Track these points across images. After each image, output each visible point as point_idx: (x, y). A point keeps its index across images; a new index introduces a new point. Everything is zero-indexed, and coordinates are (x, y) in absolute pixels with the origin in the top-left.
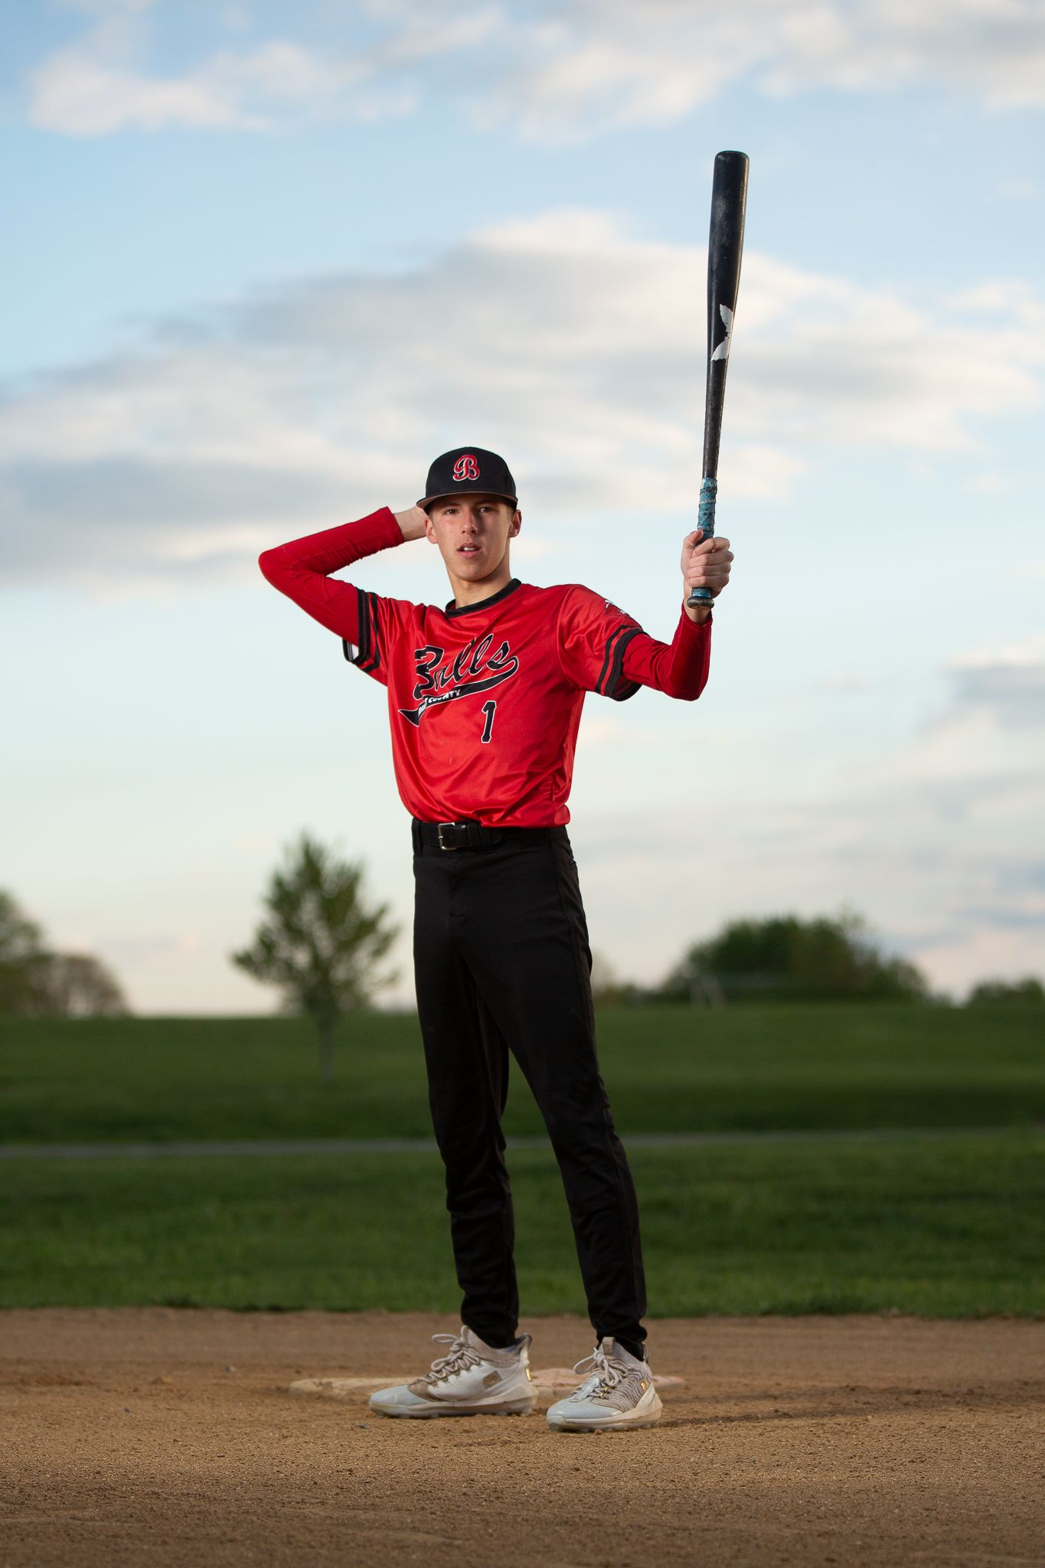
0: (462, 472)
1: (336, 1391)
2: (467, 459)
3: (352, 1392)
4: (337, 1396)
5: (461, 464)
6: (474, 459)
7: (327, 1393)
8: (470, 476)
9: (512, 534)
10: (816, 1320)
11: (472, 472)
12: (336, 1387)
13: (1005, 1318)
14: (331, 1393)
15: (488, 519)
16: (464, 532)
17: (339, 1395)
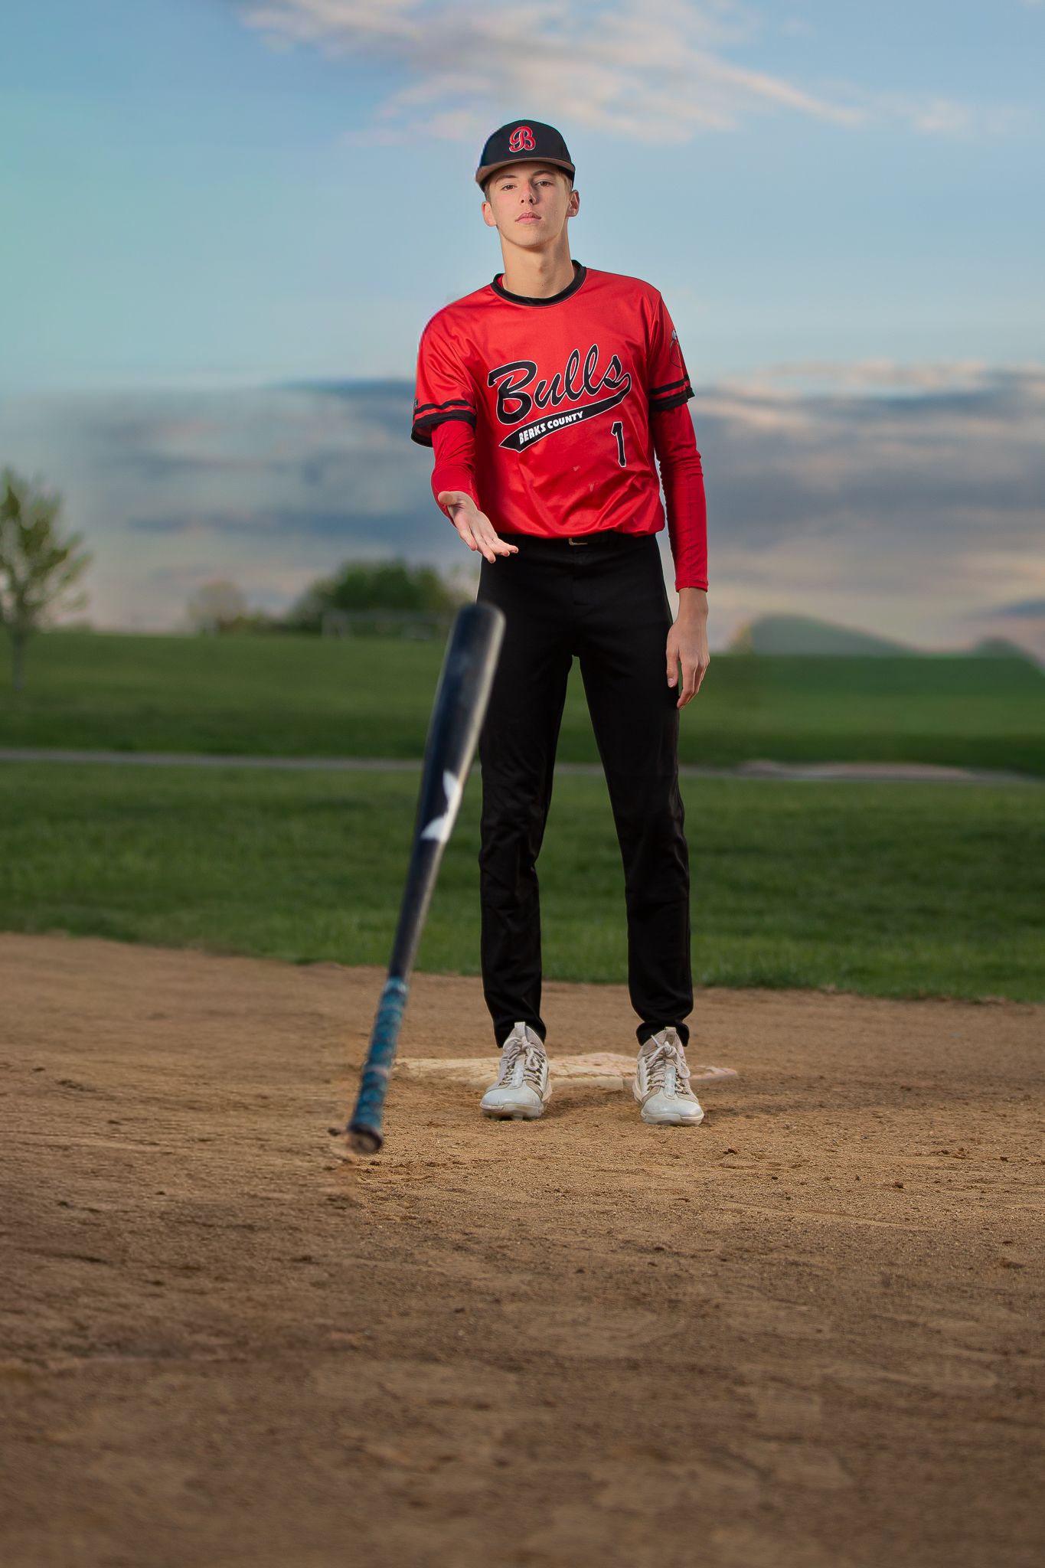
0: (519, 143)
1: (414, 1073)
2: (522, 130)
3: (429, 1075)
4: (414, 1079)
5: (517, 136)
6: (530, 131)
7: (404, 1075)
8: (527, 147)
9: (570, 214)
10: (760, 993)
11: (528, 143)
12: (412, 1069)
13: (943, 1000)
14: (408, 1075)
15: (546, 192)
16: (523, 201)
17: (418, 1077)
